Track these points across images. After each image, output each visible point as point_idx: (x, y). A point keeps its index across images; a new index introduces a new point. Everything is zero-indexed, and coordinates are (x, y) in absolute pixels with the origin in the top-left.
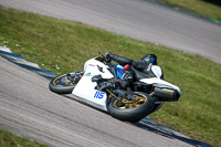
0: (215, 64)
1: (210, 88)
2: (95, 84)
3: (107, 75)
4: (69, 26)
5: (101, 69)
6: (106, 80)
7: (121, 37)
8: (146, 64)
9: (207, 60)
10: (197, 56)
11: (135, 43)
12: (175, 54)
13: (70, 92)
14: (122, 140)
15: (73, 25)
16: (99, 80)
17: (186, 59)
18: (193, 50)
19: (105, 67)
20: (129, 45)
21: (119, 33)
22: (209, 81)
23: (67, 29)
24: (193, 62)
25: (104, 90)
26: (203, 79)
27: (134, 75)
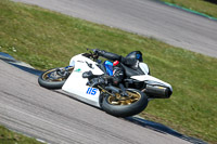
0: (169, 46)
1: (164, 70)
2: (87, 80)
3: (97, 71)
4: (26, 9)
5: (90, 66)
6: (96, 76)
7: (77, 20)
8: (134, 61)
9: (161, 43)
10: (151, 39)
11: (90, 26)
12: (129, 36)
13: (60, 87)
14: (78, 121)
15: (29, 8)
16: (90, 77)
17: (140, 41)
18: (148, 33)
19: (94, 64)
20: (84, 28)
21: (74, 16)
22: (163, 63)
23: (23, 12)
24: (147, 44)
25: (96, 86)
26: (158, 61)
27: (124, 71)
